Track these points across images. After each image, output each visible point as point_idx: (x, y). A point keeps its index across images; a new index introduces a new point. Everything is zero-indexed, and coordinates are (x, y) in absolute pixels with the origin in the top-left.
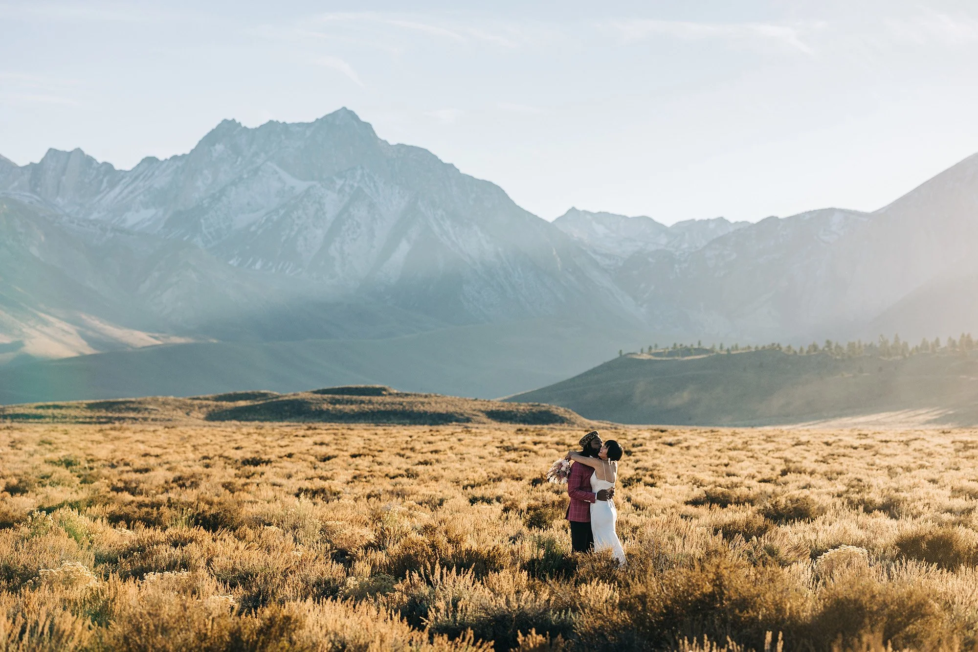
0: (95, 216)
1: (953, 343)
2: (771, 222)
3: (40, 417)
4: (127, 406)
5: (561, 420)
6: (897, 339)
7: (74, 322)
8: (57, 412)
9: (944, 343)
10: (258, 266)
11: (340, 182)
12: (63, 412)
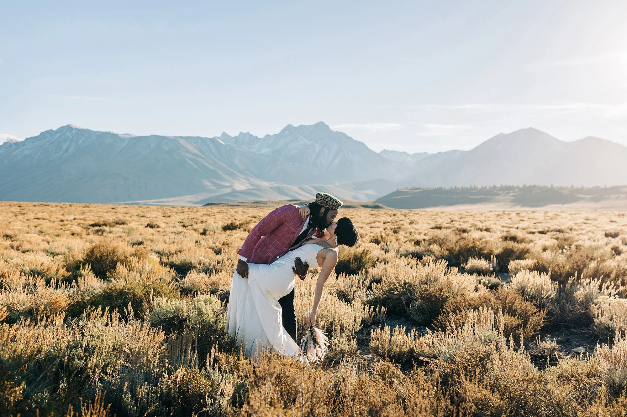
0: (253, 151)
1: (490, 187)
2: (439, 153)
3: (238, 206)
4: (262, 202)
5: (381, 208)
6: (475, 186)
7: (247, 180)
8: (243, 204)
9: (488, 187)
10: (297, 164)
11: (320, 142)
12: (244, 204)
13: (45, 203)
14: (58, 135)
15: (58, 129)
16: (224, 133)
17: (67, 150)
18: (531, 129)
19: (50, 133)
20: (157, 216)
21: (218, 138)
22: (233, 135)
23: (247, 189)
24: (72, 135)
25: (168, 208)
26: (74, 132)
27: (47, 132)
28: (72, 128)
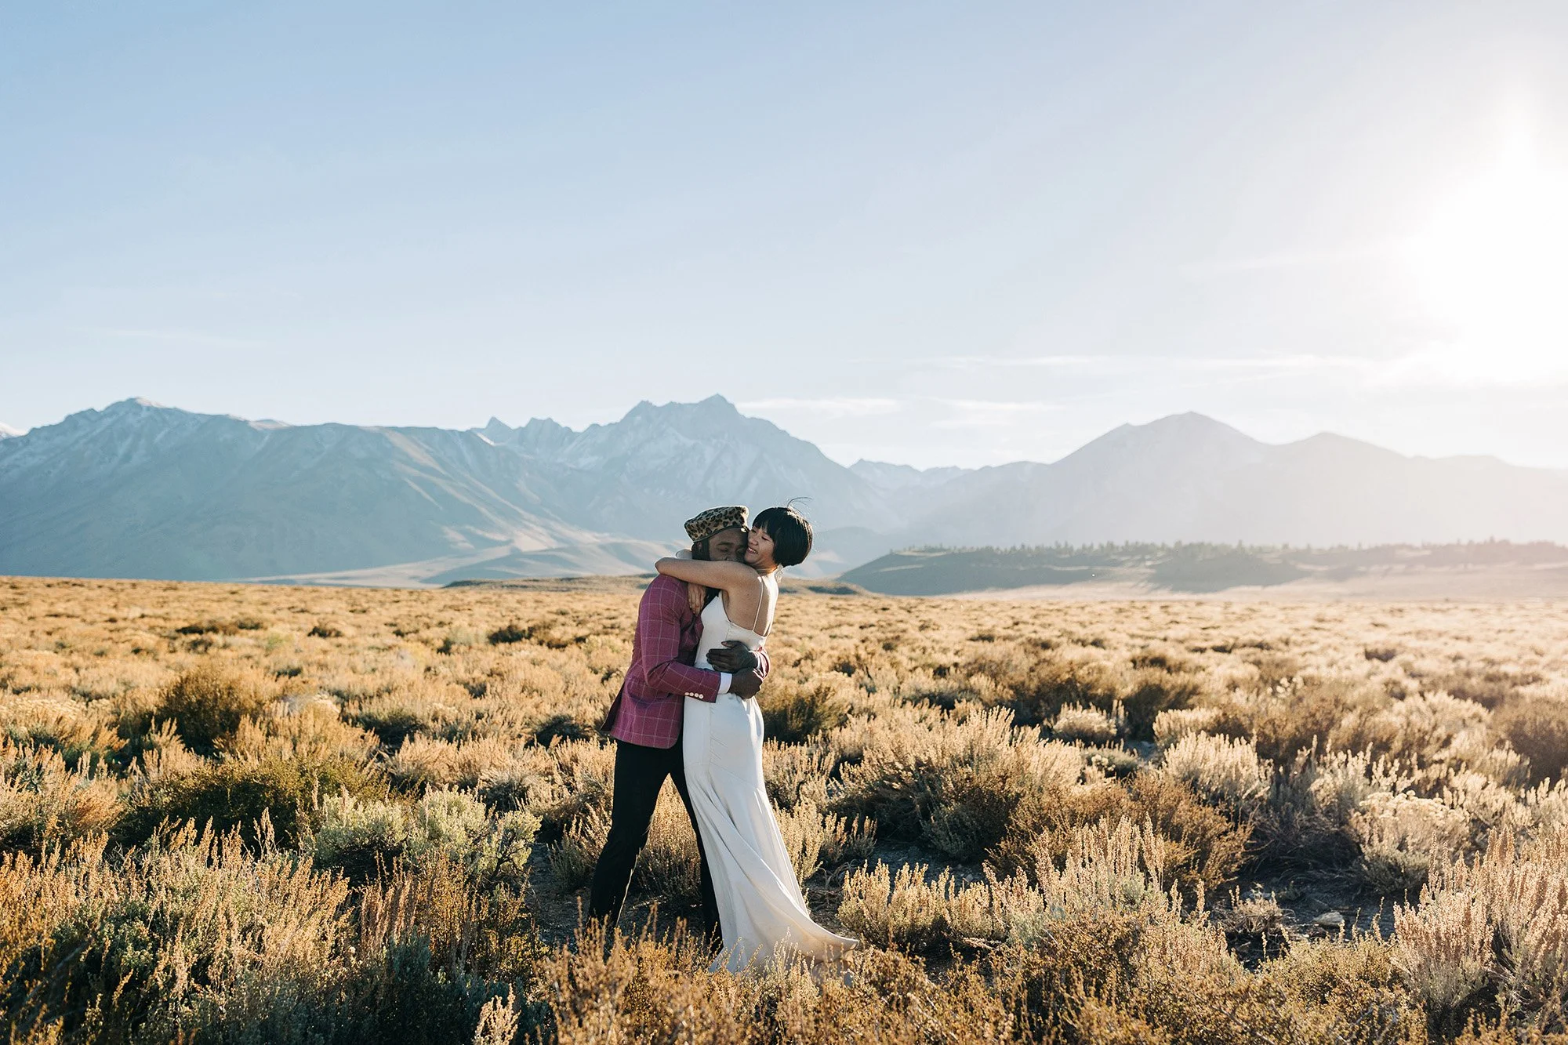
0: (559, 460)
1: (1102, 547)
2: (986, 470)
3: (525, 587)
4: (580, 581)
5: (854, 593)
6: (1066, 544)
7: (546, 527)
8: (535, 584)
9: (1096, 547)
10: (662, 493)
11: (714, 441)
12: (540, 584)
13: (73, 580)
14: (108, 421)
15: (108, 408)
16: (493, 420)
17: (127, 457)
18: (1192, 414)
19: (89, 416)
20: (337, 610)
21: (480, 430)
22: (514, 425)
23: (545, 548)
24: (139, 421)
25: (363, 591)
26: (144, 414)
27: (82, 414)
28: (139, 406)
